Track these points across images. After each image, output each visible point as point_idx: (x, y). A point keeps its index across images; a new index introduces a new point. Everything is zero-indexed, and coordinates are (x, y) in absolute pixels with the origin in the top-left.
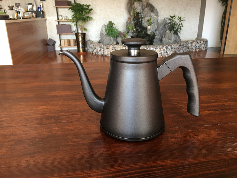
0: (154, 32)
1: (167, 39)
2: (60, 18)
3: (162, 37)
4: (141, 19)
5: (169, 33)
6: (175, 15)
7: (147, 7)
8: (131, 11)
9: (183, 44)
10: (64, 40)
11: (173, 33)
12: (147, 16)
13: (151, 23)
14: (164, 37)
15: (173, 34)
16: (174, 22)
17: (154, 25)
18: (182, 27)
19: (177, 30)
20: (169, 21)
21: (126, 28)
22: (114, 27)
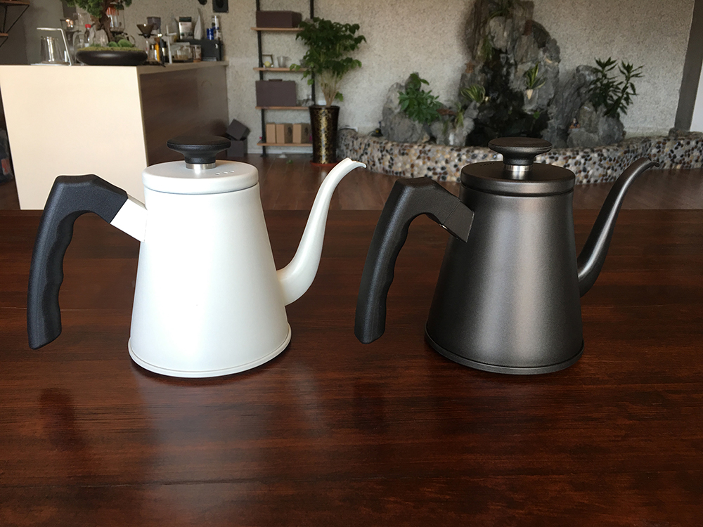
0: (542, 109)
1: (583, 130)
2: (267, 61)
3: (568, 125)
4: (505, 69)
5: (592, 113)
6: (612, 60)
7: (525, 33)
8: (478, 43)
9: (636, 147)
10: (274, 126)
11: (602, 114)
12: (524, 60)
13: (538, 82)
14: (576, 125)
15: (603, 116)
16: (609, 79)
17: (544, 87)
18: (635, 94)
19: (618, 102)
20: (592, 78)
21: (460, 95)
22: (426, 91)
